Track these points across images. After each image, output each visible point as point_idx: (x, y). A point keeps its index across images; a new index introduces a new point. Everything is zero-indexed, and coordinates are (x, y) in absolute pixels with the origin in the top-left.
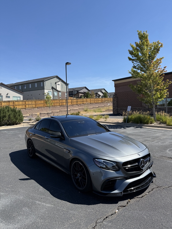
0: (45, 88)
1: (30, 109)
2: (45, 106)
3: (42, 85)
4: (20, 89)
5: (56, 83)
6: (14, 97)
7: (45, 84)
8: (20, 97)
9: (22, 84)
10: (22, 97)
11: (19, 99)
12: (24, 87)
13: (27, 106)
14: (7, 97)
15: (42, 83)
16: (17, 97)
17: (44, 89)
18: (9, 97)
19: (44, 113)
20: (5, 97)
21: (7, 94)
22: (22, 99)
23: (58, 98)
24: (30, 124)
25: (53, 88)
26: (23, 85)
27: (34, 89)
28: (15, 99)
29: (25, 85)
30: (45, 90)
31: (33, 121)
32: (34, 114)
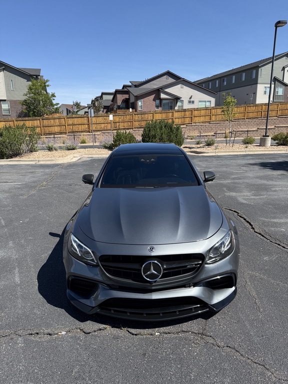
0: (259, 82)
1: (217, 122)
2: (246, 118)
3: (254, 77)
4: (217, 86)
5: (284, 69)
6: (200, 101)
7: (259, 74)
8: (210, 102)
9: (220, 78)
10: (213, 100)
11: (208, 104)
12: (224, 82)
13: (213, 118)
14: (190, 102)
15: (254, 71)
16: (205, 101)
17: (257, 83)
18: (193, 102)
19: (241, 130)
20: (187, 102)
21: (191, 98)
22: (213, 105)
23: (283, 101)
24: (192, 150)
25: (275, 80)
26: (222, 79)
27: (239, 85)
28: (202, 105)
29: (225, 79)
30: (258, 85)
31: (201, 145)
32: (220, 132)
